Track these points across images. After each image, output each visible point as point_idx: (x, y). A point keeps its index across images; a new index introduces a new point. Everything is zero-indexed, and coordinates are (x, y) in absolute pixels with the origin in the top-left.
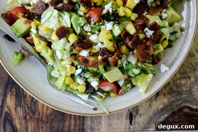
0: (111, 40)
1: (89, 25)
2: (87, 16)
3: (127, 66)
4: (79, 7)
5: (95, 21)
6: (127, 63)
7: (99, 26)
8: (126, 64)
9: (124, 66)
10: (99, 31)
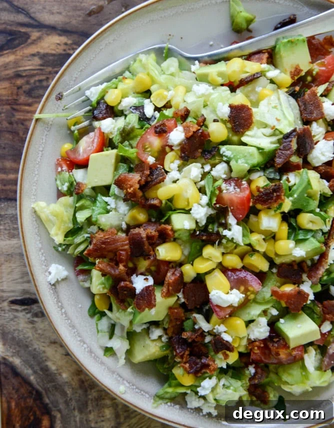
0: (170, 200)
1: (224, 176)
2: (244, 182)
3: (103, 205)
4: (269, 179)
5: (224, 191)
6: (109, 207)
7: (212, 193)
8: (109, 205)
9: (106, 199)
10: (202, 190)
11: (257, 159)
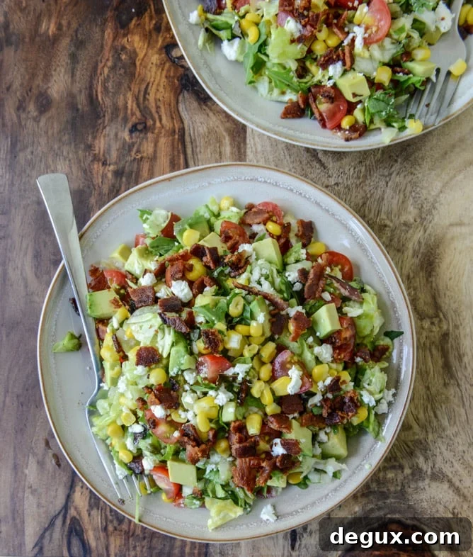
0: (211, 420)
1: (194, 374)
2: (200, 360)
3: (212, 474)
4: (199, 338)
5: (206, 376)
6: (215, 470)
7: (207, 386)
8: (213, 470)
9: (208, 471)
10: (205, 394)
11: (180, 348)
